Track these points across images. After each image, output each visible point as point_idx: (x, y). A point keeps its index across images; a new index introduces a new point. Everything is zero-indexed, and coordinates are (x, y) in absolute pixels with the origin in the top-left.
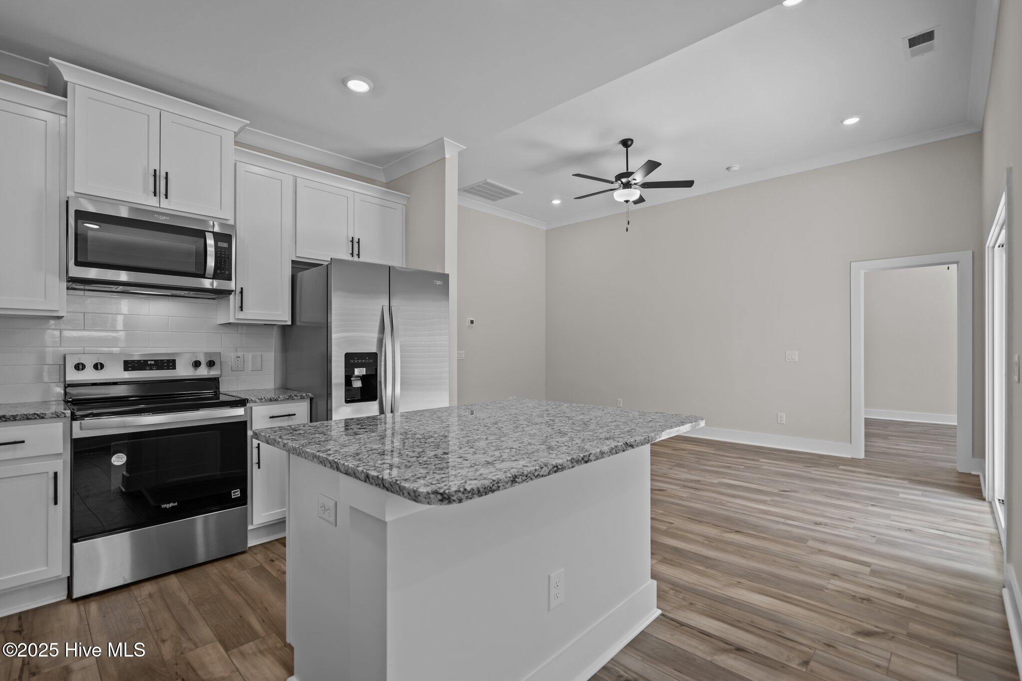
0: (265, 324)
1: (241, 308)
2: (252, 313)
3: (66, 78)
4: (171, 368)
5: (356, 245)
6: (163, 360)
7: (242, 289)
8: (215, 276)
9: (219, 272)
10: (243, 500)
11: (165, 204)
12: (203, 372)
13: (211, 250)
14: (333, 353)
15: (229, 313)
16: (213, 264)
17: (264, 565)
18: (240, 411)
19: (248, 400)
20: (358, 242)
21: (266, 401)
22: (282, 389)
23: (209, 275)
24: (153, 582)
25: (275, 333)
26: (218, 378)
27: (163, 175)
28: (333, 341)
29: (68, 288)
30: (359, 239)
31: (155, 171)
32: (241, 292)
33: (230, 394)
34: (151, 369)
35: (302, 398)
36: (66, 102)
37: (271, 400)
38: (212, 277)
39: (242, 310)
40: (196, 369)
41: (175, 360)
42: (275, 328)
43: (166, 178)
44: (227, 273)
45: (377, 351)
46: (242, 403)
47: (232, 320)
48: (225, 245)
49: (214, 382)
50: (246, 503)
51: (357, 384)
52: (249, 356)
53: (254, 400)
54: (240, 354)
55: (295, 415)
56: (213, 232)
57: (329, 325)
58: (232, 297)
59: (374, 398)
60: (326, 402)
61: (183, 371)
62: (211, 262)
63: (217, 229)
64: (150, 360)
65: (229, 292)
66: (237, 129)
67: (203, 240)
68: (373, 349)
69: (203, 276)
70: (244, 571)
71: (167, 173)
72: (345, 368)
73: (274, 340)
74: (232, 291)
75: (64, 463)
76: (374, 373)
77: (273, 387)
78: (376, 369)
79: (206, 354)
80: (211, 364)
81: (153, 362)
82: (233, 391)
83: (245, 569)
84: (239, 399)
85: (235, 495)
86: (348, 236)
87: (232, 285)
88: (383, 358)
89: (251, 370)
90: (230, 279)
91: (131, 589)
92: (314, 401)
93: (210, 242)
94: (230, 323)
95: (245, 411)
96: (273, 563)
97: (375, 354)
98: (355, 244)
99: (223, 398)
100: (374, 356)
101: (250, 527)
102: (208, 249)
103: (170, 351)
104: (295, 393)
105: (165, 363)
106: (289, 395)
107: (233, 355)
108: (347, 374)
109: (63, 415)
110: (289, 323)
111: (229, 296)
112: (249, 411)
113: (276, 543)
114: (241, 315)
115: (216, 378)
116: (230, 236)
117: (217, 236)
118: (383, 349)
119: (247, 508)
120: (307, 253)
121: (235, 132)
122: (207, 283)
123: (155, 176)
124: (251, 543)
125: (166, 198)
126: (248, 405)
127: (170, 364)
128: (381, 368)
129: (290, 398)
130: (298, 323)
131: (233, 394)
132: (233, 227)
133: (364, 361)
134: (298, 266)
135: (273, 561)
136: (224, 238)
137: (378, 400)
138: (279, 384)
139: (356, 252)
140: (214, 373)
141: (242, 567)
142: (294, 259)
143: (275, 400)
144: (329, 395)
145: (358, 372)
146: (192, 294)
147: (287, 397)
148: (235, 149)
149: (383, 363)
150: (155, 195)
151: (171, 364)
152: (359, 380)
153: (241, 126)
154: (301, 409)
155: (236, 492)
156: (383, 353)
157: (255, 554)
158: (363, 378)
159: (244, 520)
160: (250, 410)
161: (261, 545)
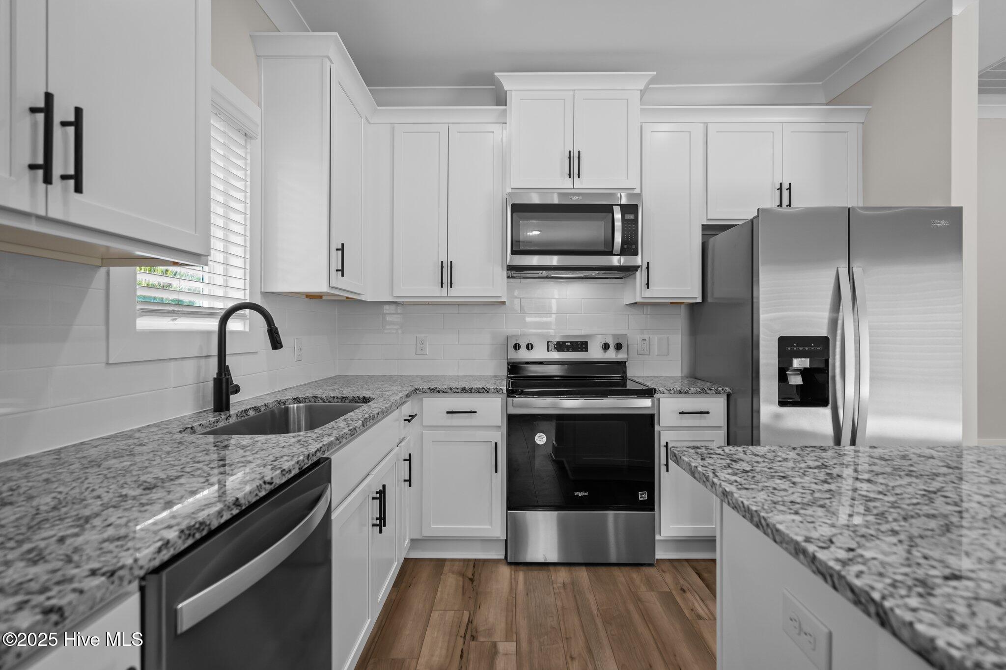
0: (672, 303)
1: (648, 285)
2: (660, 290)
3: (506, 89)
4: (584, 350)
5: (786, 194)
6: (578, 342)
7: (648, 263)
8: (623, 252)
9: (625, 247)
10: (650, 505)
11: (578, 183)
12: (612, 355)
13: (618, 224)
14: (762, 336)
15: (635, 291)
16: (620, 240)
17: (674, 592)
18: (647, 403)
19: (655, 390)
20: (789, 189)
21: (675, 393)
22: (691, 377)
23: (617, 251)
24: (567, 568)
25: (683, 312)
26: (625, 362)
27: (576, 155)
28: (761, 322)
29: (508, 277)
30: (790, 184)
31: (570, 152)
32: (648, 268)
33: (637, 381)
34: (568, 351)
35: (717, 392)
36: (506, 109)
37: (680, 392)
38: (619, 253)
39: (648, 288)
40: (605, 352)
41: (587, 342)
42: (682, 307)
43: (579, 158)
44: (634, 247)
45: (828, 333)
46: (648, 393)
47: (638, 300)
48: (631, 217)
49: (621, 366)
50: (653, 509)
51: (796, 380)
52: (655, 339)
53: (661, 390)
54: (646, 337)
55: (708, 413)
56: (620, 205)
57: (754, 300)
58: (638, 273)
59: (823, 403)
60: (750, 399)
61: (595, 353)
62: (618, 238)
63: (624, 201)
64: (568, 342)
65: (635, 268)
66: (643, 86)
67: (611, 214)
68: (823, 332)
69: (610, 253)
70: (651, 592)
71: (579, 152)
72: (779, 357)
73: (680, 321)
74: (639, 267)
75: (502, 434)
76: (822, 366)
77: (680, 375)
78: (827, 361)
79: (615, 336)
80: (619, 347)
81: (569, 344)
82: (638, 377)
83: (653, 591)
84: (645, 388)
85: (642, 497)
86: (773, 184)
87: (638, 260)
88: (838, 344)
89: (656, 354)
90: (637, 254)
91: (550, 570)
92: (732, 398)
93: (618, 216)
94: (636, 303)
95: (653, 403)
96: (684, 595)
97: (826, 339)
98: (784, 191)
99: (630, 385)
100: (823, 342)
101: (657, 537)
102: (616, 224)
103: (583, 332)
104: (708, 385)
105: (580, 344)
106: (702, 387)
107: (639, 337)
108: (780, 367)
109: (501, 392)
110: (700, 300)
111: (635, 273)
112: (656, 402)
113: (686, 564)
114: (648, 293)
115: (622, 362)
116: (636, 206)
117: (625, 208)
118: (839, 332)
119: (654, 515)
120: (720, 214)
121: (641, 91)
122: (615, 261)
123: (570, 158)
124: (660, 555)
125: (579, 177)
126: (656, 396)
127: (581, 346)
128: (834, 359)
129: (703, 392)
130: (710, 300)
131: (640, 380)
132: (639, 196)
133: (807, 348)
134: (710, 230)
135: (684, 591)
136: (631, 210)
137: (830, 406)
138: (686, 371)
139: (785, 202)
140: (621, 356)
141: (650, 584)
142: (705, 223)
143: (686, 393)
144: (755, 391)
145: (797, 363)
146: (601, 273)
147: (700, 390)
148: (641, 109)
149: (838, 350)
150: (570, 177)
151: (584, 346)
152: (798, 374)
153: (647, 81)
154: (717, 406)
155: (643, 494)
156: (839, 338)
157: (664, 572)
158: (804, 372)
159: (651, 528)
160: (658, 402)
161: (671, 561)
